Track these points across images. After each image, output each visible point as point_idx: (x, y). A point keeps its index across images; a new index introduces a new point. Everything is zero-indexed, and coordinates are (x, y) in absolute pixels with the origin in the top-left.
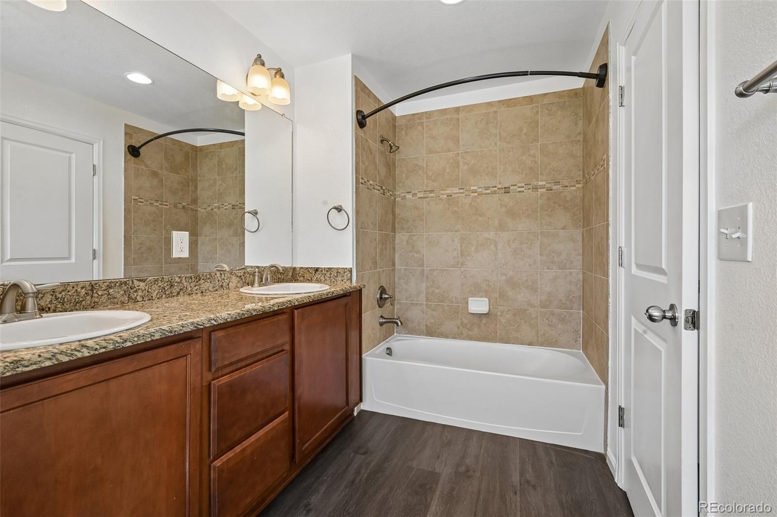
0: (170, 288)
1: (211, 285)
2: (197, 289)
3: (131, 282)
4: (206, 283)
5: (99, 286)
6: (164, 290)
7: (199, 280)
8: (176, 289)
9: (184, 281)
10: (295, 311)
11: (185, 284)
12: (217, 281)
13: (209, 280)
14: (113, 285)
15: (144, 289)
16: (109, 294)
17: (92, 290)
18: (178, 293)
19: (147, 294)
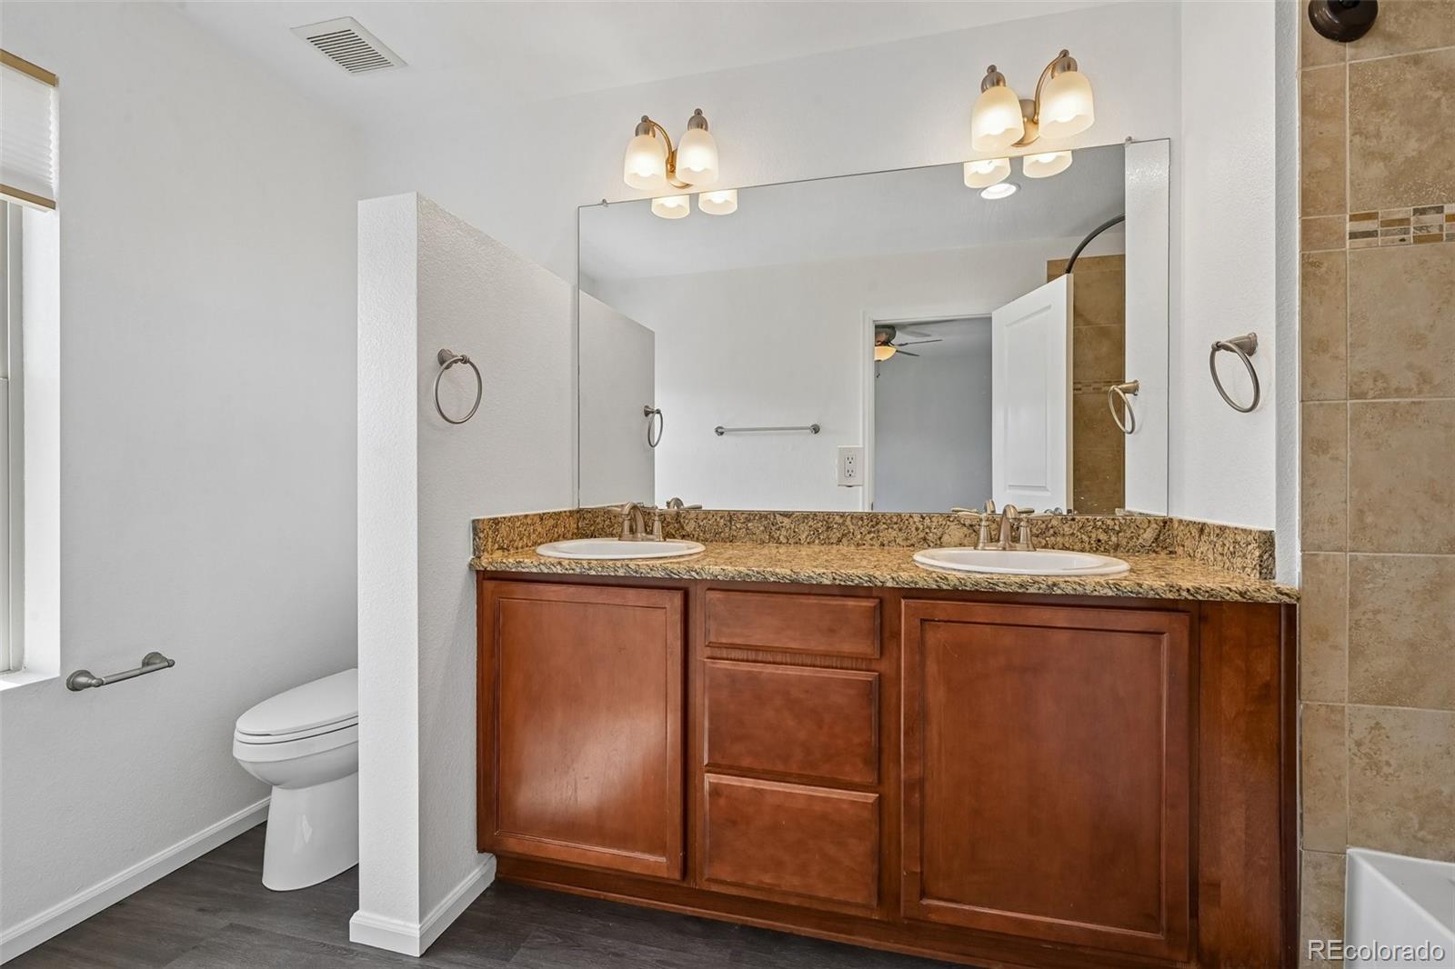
0: (827, 530)
1: (900, 534)
2: (873, 537)
3: (772, 516)
4: (890, 530)
5: (738, 517)
6: (816, 533)
7: (877, 524)
8: (835, 535)
9: (848, 522)
10: (903, 602)
11: (851, 527)
12: (913, 529)
13: (895, 526)
14: (752, 518)
15: (788, 527)
16: (747, 529)
17: (730, 521)
18: (840, 541)
19: (793, 534)
